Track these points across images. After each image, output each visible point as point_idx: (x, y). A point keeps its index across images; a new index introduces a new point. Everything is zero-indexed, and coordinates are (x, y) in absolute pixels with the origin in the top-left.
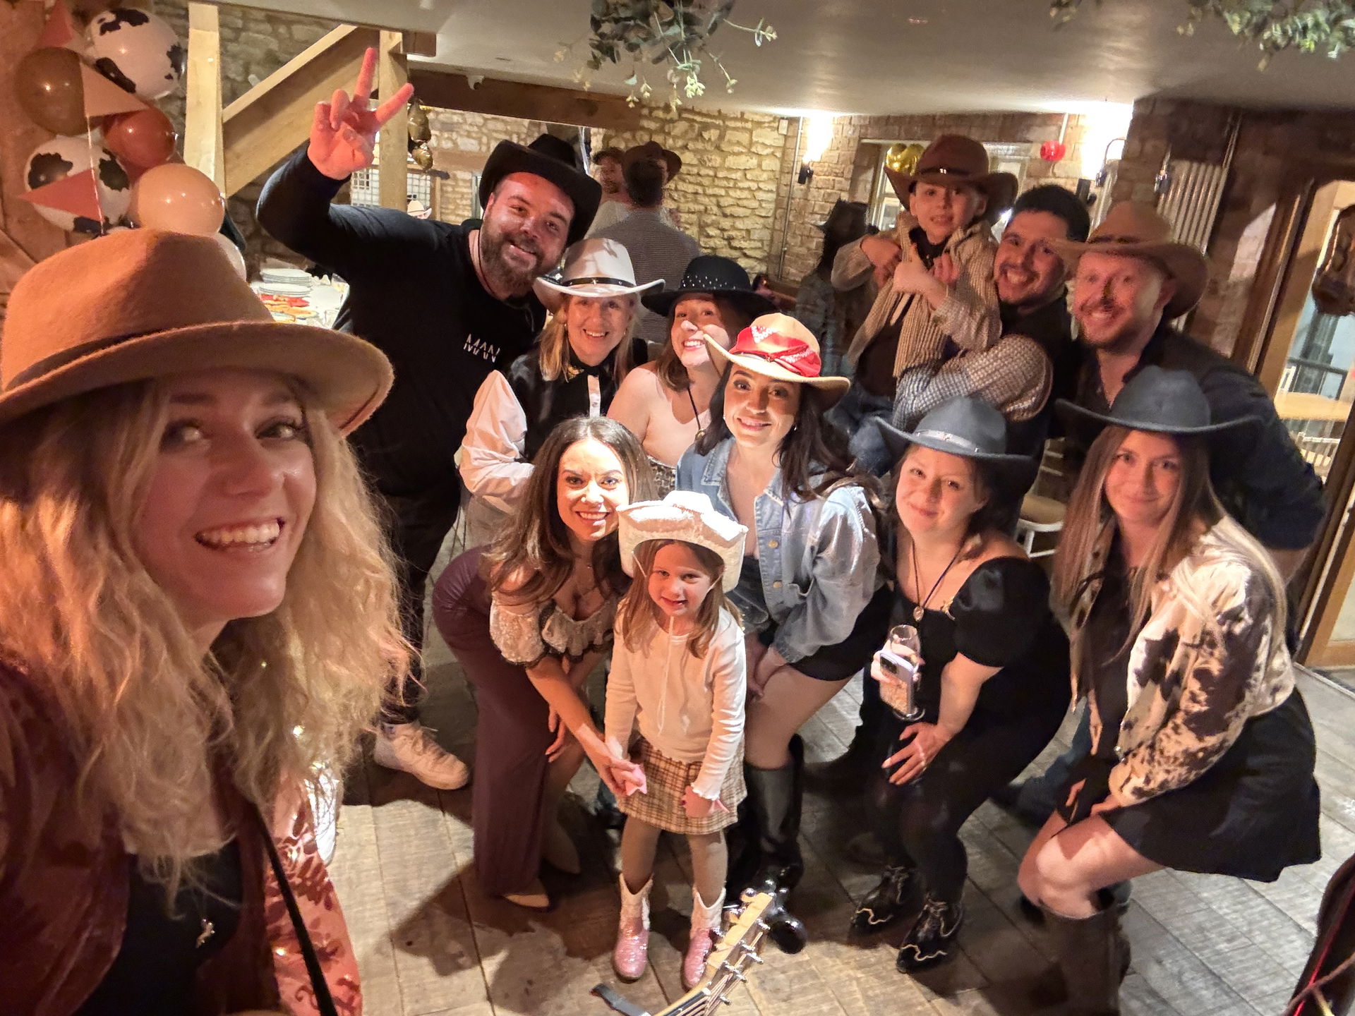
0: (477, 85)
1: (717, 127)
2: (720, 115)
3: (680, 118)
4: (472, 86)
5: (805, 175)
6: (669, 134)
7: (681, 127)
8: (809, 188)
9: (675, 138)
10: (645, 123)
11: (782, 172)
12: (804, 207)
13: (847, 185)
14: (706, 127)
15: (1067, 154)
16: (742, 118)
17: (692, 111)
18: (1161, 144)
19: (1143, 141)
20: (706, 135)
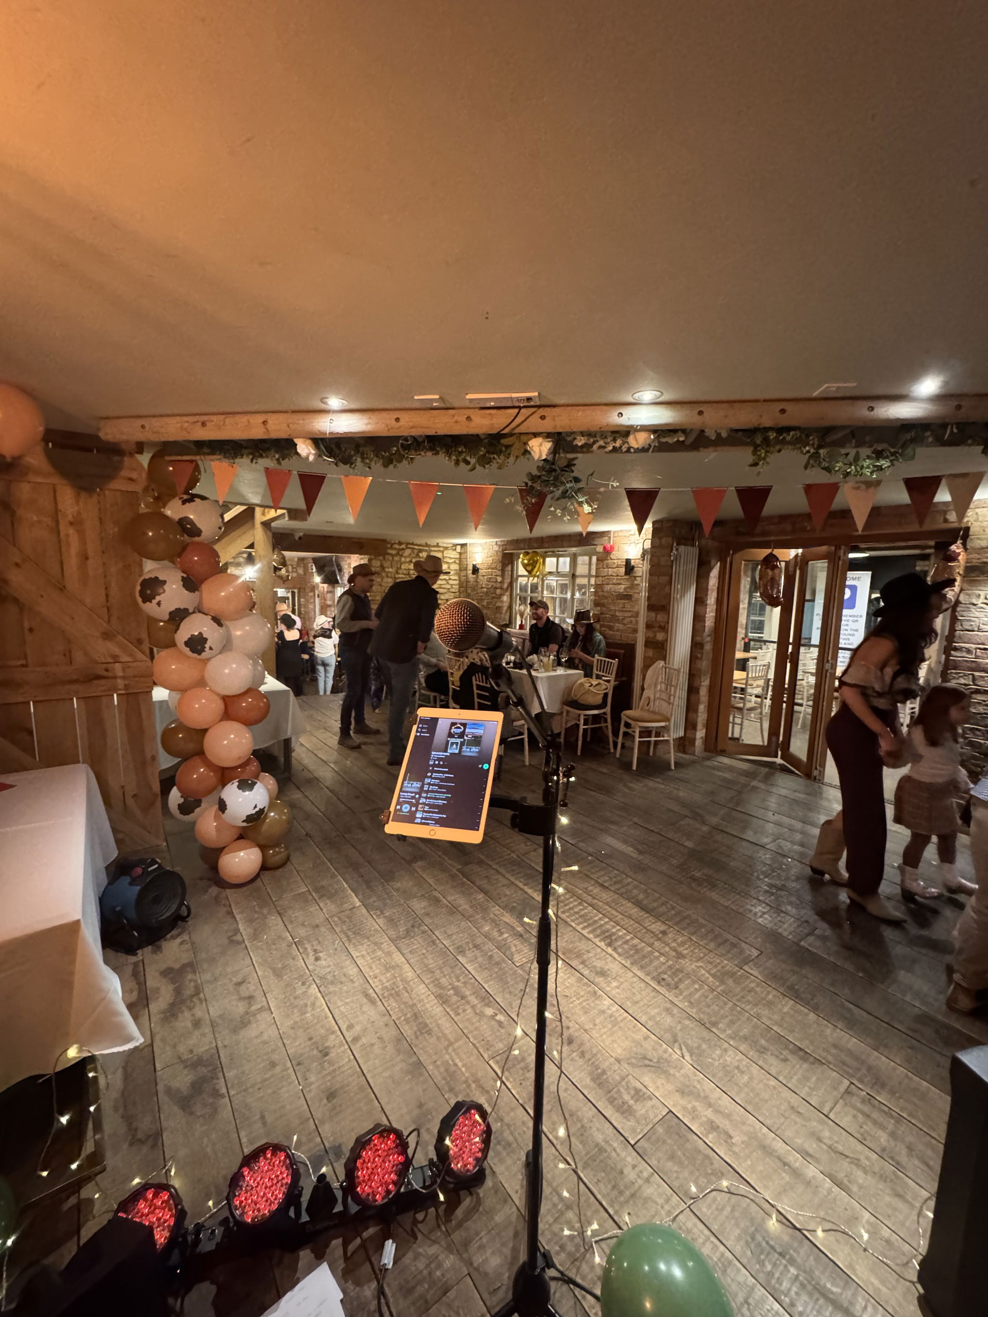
0: (300, 538)
1: (426, 551)
2: (427, 545)
3: (407, 548)
4: (297, 538)
5: (475, 570)
6: (402, 556)
7: (408, 552)
8: (477, 577)
9: (405, 557)
10: (390, 551)
11: (460, 570)
12: (476, 586)
13: (499, 573)
14: (420, 551)
15: (616, 549)
16: (438, 546)
17: (413, 544)
18: (670, 540)
19: (660, 538)
20: (421, 555)
